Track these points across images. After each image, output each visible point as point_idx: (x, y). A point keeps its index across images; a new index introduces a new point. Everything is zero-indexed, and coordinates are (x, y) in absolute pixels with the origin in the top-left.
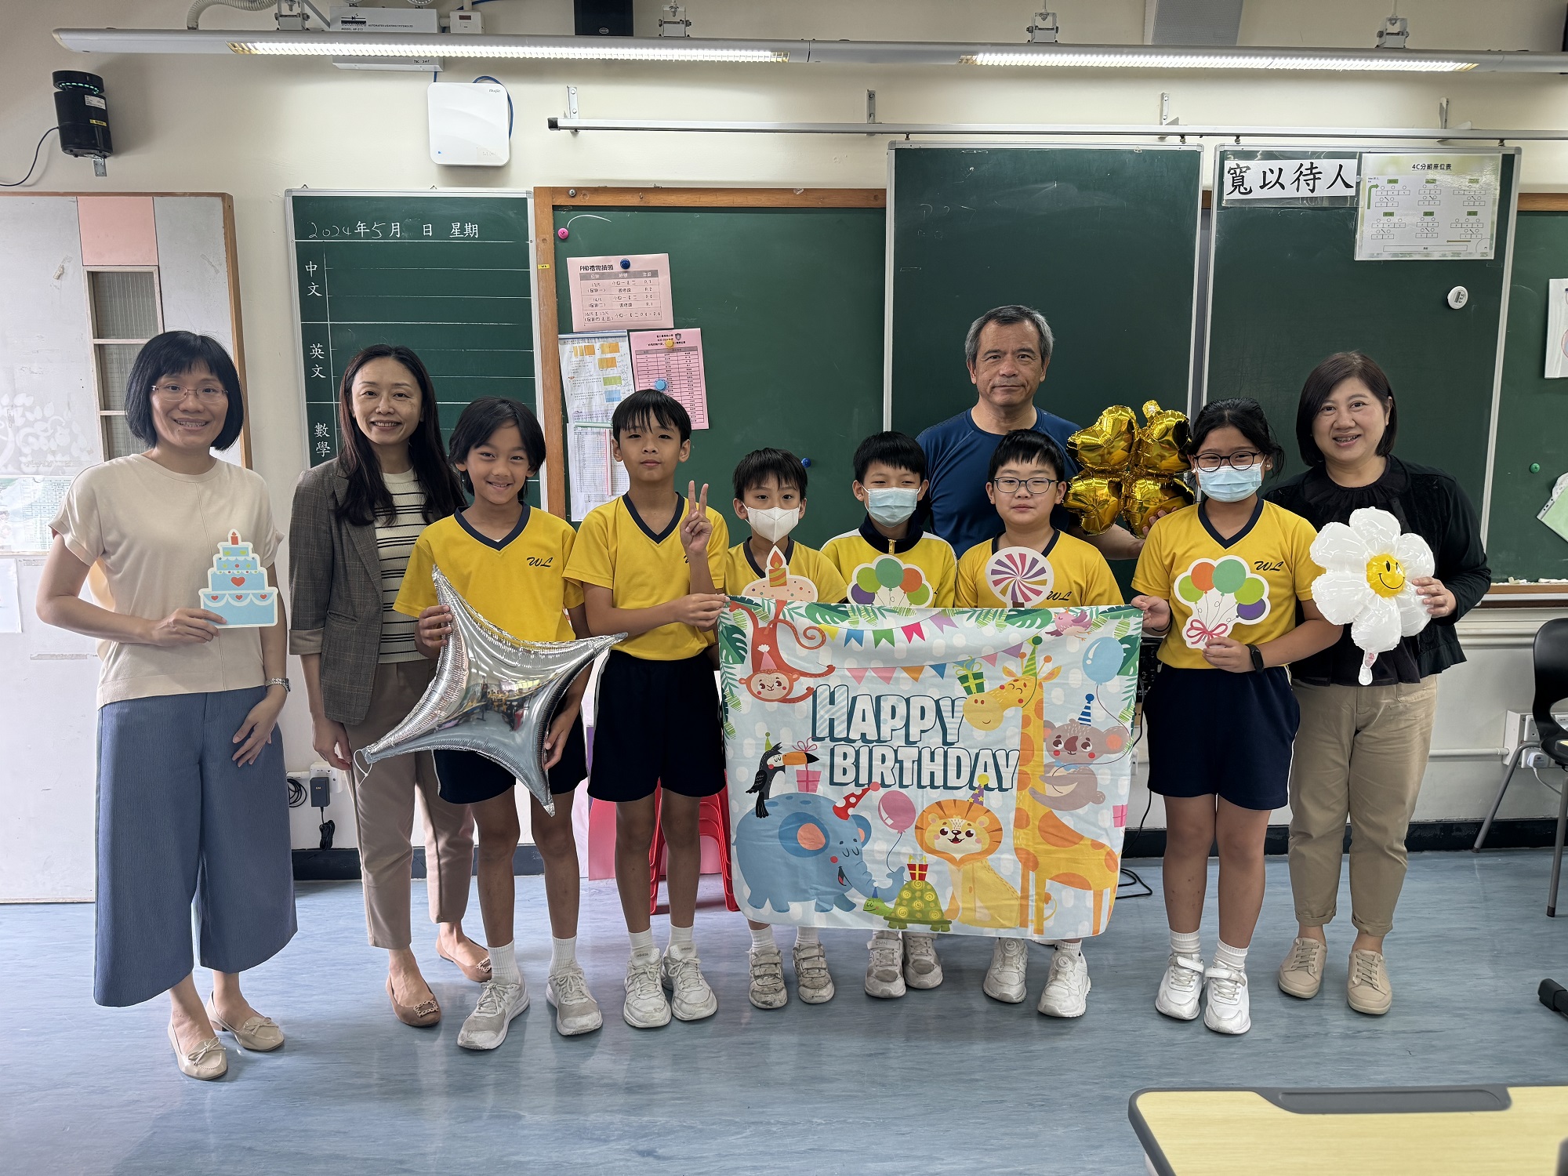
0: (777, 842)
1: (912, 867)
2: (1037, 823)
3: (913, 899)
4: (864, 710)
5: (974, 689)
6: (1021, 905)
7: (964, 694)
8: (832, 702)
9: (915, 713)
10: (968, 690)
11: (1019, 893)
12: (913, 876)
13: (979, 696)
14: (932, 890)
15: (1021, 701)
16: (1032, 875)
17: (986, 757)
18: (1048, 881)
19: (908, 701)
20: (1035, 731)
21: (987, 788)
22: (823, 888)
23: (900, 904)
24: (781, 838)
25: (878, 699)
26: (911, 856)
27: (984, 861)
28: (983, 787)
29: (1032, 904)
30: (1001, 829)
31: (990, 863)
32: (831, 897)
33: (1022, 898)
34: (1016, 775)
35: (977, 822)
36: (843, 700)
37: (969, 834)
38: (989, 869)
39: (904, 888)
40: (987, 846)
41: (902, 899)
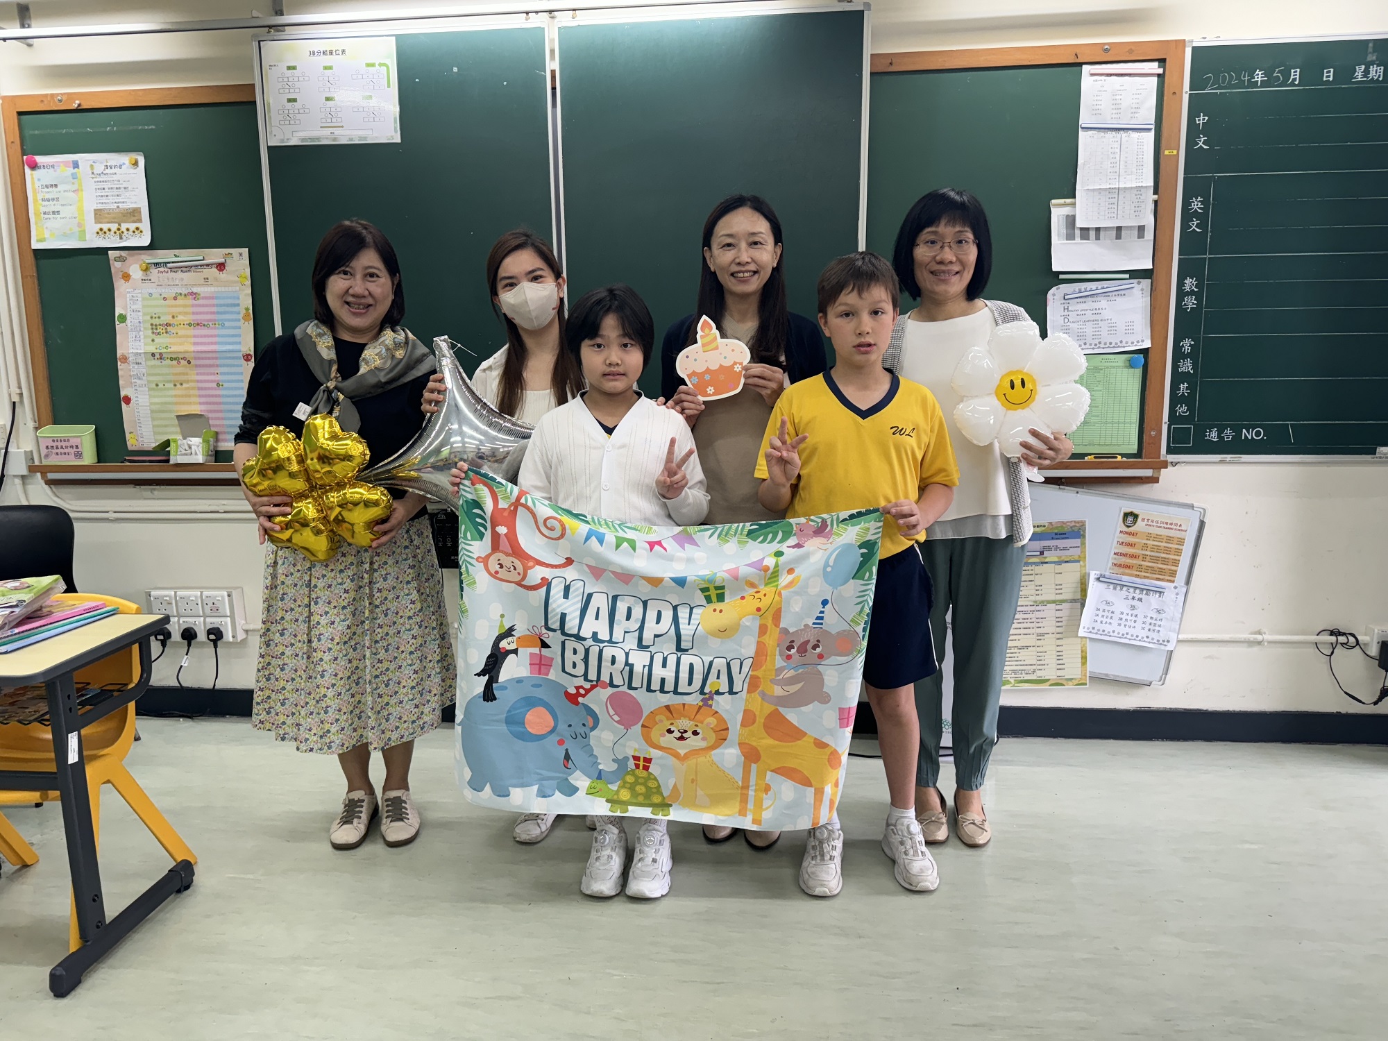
0: (504, 728)
1: (636, 758)
2: (763, 720)
3: (636, 783)
4: (598, 608)
5: (714, 598)
6: (741, 794)
7: (704, 602)
8: (566, 596)
9: (651, 615)
10: (708, 599)
11: (740, 784)
12: (637, 766)
13: (719, 606)
14: (655, 779)
15: (759, 610)
16: (754, 766)
17: (720, 663)
18: (769, 774)
19: (645, 604)
20: (771, 640)
21: (718, 693)
22: (545, 773)
23: (623, 787)
24: (506, 723)
25: (615, 598)
26: (635, 750)
27: (708, 757)
28: (713, 692)
29: (751, 793)
30: (727, 729)
31: (715, 758)
32: (554, 783)
33: (743, 788)
34: (747, 680)
35: (705, 722)
36: (578, 596)
37: (695, 733)
38: (713, 763)
39: (628, 773)
40: (710, 745)
41: (625, 782)
